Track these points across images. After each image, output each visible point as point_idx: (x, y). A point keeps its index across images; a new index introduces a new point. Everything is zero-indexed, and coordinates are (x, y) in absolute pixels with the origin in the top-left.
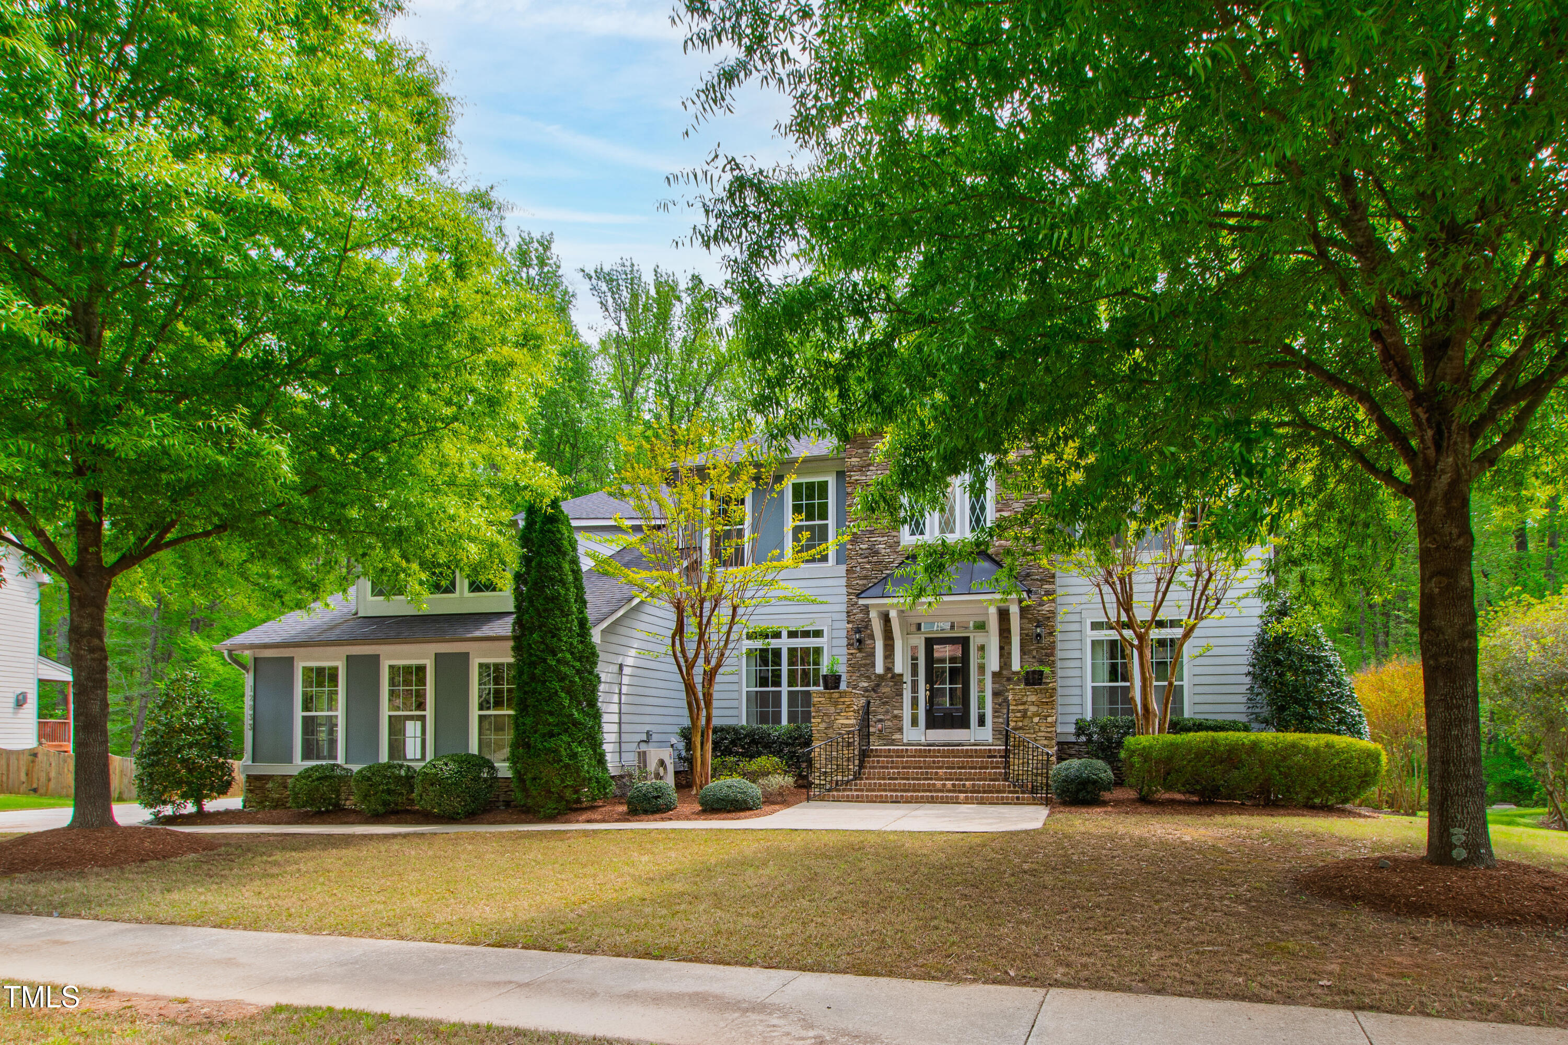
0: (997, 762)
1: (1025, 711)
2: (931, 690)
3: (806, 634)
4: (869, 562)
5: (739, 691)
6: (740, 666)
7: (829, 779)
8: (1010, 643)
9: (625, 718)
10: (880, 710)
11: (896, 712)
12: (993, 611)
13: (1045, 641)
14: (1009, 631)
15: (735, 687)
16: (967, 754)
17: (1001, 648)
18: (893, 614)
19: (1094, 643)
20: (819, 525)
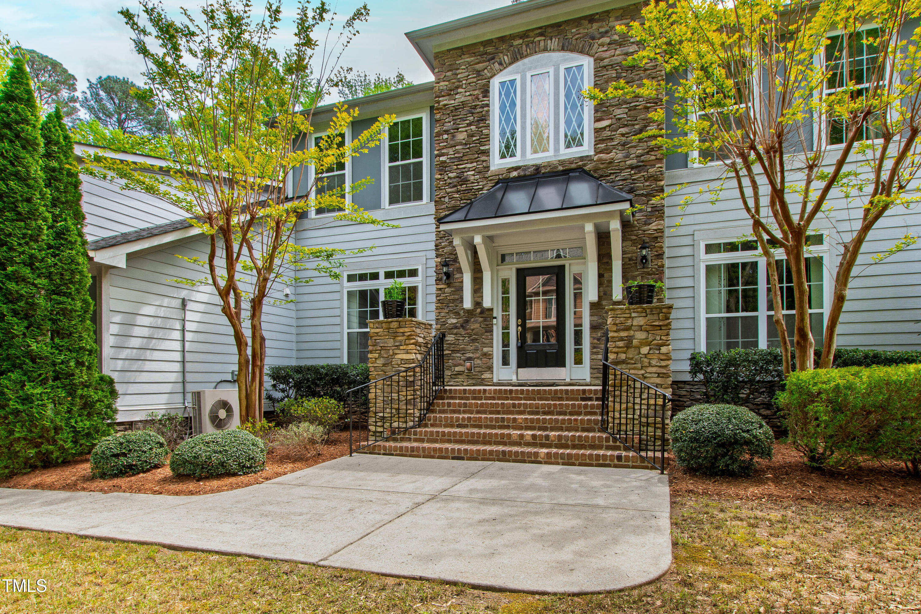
0: (592, 406)
1: (630, 339)
2: (523, 325)
3: (401, 274)
4: (458, 192)
5: (341, 333)
6: (341, 308)
7: (387, 425)
8: (610, 270)
9: (188, 357)
10: (469, 348)
11: (485, 350)
12: (589, 227)
13: (652, 266)
14: (609, 256)
15: (337, 329)
16: (557, 396)
17: (600, 276)
18: (478, 240)
19: (710, 269)
20: (414, 164)
